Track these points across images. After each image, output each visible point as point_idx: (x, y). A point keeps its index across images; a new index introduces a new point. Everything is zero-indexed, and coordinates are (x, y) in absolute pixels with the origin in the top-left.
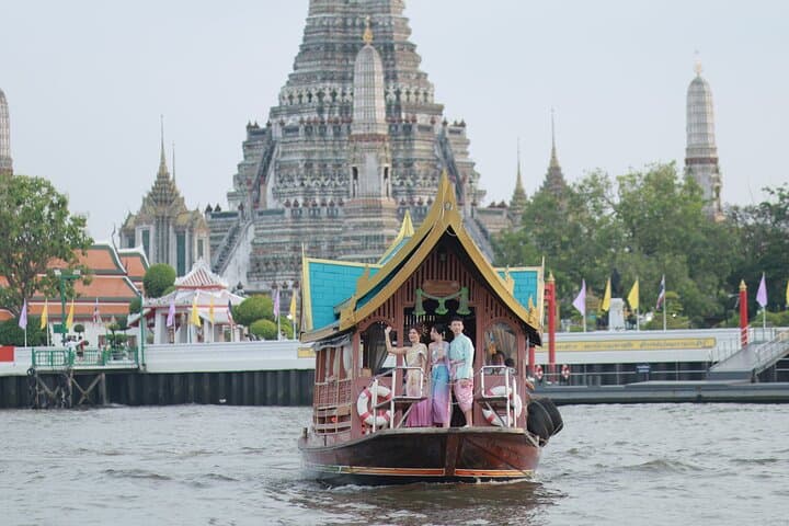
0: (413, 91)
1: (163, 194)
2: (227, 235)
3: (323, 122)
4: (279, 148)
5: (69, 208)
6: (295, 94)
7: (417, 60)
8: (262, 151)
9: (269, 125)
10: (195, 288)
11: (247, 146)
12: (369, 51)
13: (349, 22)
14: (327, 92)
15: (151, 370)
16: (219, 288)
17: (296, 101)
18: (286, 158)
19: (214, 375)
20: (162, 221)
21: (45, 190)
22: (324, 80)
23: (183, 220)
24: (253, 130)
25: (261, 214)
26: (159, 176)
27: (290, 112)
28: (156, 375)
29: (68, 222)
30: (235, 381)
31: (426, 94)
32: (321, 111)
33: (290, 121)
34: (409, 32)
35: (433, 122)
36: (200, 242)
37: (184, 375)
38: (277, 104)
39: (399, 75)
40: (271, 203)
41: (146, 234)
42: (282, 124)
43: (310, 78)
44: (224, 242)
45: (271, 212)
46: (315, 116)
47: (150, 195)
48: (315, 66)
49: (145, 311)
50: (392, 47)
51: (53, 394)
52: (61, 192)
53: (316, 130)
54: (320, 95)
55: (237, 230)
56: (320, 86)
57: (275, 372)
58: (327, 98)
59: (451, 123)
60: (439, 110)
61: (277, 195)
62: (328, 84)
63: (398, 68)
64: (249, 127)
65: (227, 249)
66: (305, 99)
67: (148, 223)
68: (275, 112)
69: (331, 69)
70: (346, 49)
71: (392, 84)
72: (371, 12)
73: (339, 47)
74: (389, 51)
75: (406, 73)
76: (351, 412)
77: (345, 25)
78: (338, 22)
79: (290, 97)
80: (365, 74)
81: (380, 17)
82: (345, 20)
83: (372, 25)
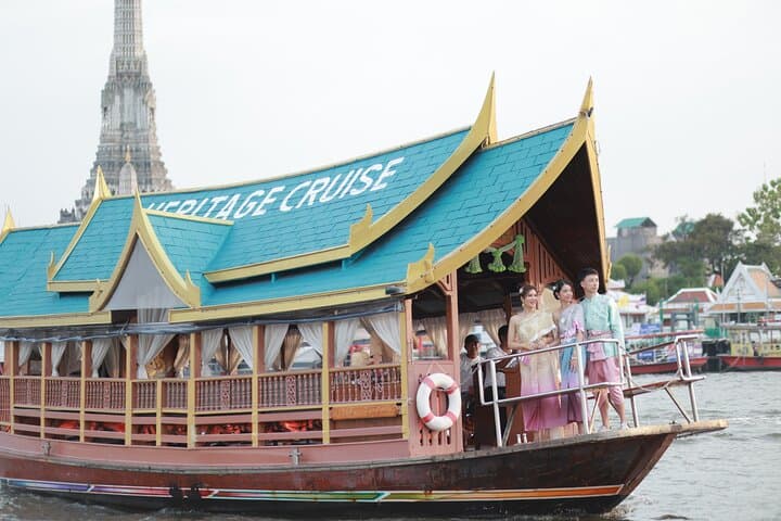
6: (90, 192)
7: (165, 172)
9: (73, 211)
12: (128, 167)
13: (124, 148)
14: (109, 191)
17: (90, 196)
22: (107, 184)
24: (64, 214)
27: (86, 203)
33: (86, 209)
34: (160, 154)
38: (80, 198)
39: (153, 182)
42: (81, 210)
50: (149, 164)
62: (109, 186)
63: (153, 177)
64: (62, 212)
68: (78, 203)
69: (112, 177)
70: (121, 165)
71: (148, 186)
72: (138, 143)
73: (116, 163)
74: (147, 166)
75: (158, 180)
76: (402, 412)
77: (121, 151)
78: (117, 148)
79: (87, 194)
80: (126, 181)
81: (142, 146)
82: (121, 147)
83: (137, 151)
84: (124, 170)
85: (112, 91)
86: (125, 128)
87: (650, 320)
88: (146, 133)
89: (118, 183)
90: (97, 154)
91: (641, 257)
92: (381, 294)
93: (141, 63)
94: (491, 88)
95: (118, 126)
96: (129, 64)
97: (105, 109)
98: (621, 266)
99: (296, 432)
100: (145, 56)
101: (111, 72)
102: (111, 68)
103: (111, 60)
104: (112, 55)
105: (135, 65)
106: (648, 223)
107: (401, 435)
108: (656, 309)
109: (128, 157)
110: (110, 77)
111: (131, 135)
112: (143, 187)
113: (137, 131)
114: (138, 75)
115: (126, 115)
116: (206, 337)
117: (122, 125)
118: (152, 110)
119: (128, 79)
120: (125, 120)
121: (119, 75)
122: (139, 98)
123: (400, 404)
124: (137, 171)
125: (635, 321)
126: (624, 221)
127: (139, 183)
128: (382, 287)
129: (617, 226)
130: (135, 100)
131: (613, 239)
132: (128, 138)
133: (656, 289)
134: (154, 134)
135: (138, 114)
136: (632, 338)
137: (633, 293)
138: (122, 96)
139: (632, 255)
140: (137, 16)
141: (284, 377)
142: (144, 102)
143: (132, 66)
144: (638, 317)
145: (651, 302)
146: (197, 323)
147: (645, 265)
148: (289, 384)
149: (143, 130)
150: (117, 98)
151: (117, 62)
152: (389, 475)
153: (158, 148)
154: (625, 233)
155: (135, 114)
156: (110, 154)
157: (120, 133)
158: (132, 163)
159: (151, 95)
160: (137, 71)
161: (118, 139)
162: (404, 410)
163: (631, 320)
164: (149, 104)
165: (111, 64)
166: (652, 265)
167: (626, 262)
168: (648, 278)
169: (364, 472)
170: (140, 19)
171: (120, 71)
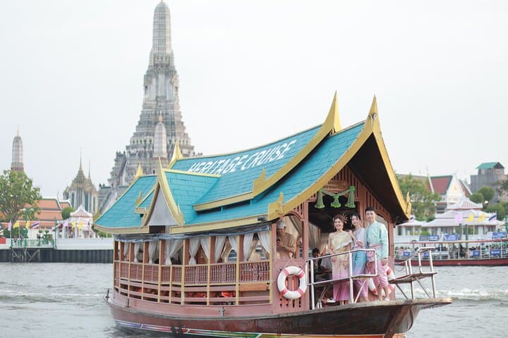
0: (182, 140)
1: (80, 180)
2: (106, 195)
3: (145, 152)
4: (128, 162)
5: (33, 183)
6: (136, 141)
7: (184, 128)
8: (121, 163)
9: (124, 152)
10: (78, 217)
11: (116, 160)
12: (160, 125)
13: (158, 113)
14: (148, 140)
15: (58, 248)
16: (88, 217)
17: (136, 143)
18: (131, 166)
19: (82, 251)
20: (79, 190)
21: (23, 177)
22: (147, 135)
23: (88, 189)
24: (119, 155)
25: (120, 187)
26: (79, 172)
27: (133, 147)
28: (60, 251)
29: (32, 189)
30: (90, 254)
31: (187, 142)
32: (145, 148)
33: (133, 151)
34: (181, 117)
35: (189, 153)
36: (94, 198)
37: (71, 251)
38: (129, 144)
39: (176, 134)
40: (124, 183)
41: (73, 195)
42: (129, 152)
43: (141, 134)
44: (105, 198)
45: (124, 187)
46: (143, 149)
47: (75, 179)
48: (144, 130)
49: (59, 225)
50: (174, 123)
51: (19, 257)
52: (30, 178)
53: (143, 155)
54: (145, 141)
55: (110, 194)
56: (145, 138)
57: (104, 250)
58: (148, 142)
59: (196, 154)
60: (192, 148)
61: (127, 180)
62: (148, 137)
63: (176, 131)
64: (117, 153)
65: (106, 201)
66: (139, 143)
67: (74, 190)
68: (127, 148)
69: (150, 131)
70: (156, 124)
71: (173, 137)
72: (166, 109)
73: (153, 122)
74: (173, 125)
75: (179, 133)
76: (270, 288)
77: (156, 114)
78: (153, 112)
79: (134, 142)
80: (159, 134)
81: (170, 111)
82: (156, 112)
83: (166, 114)
84: (157, 127)
85: (151, 76)
86: (159, 100)
87: (499, 230)
88: (172, 103)
89: (153, 135)
90: (141, 116)
91: (494, 188)
92: (255, 221)
93: (170, 58)
94: (335, 100)
95: (154, 98)
96: (162, 59)
97: (146, 87)
98: (481, 194)
99: (227, 297)
100: (172, 53)
101: (150, 63)
102: (150, 61)
103: (151, 55)
104: (151, 52)
105: (166, 59)
106: (499, 166)
107: (268, 301)
108: (503, 223)
109: (160, 118)
110: (149, 67)
111: (162, 104)
112: (170, 138)
113: (167, 102)
114: (168, 66)
115: (159, 92)
116: (191, 242)
117: (157, 97)
118: (176, 88)
119: (161, 68)
120: (159, 95)
121: (156, 65)
122: (168, 80)
123: (268, 284)
124: (166, 128)
125: (489, 231)
126: (483, 165)
127: (168, 135)
128: (256, 217)
129: (478, 167)
130: (166, 82)
131: (475, 176)
132: (160, 106)
133: (503, 209)
134: (177, 104)
135: (167, 91)
136: (487, 241)
137: (488, 212)
138: (157, 78)
139: (488, 187)
140: (167, 27)
141: (221, 266)
142: (172, 83)
143: (164, 59)
144: (491, 228)
145: (500, 218)
146: (186, 234)
147: (496, 193)
148: (223, 270)
149: (170, 101)
150: (154, 80)
151: (154, 57)
152: (261, 324)
153: (180, 112)
154: (483, 172)
155: (165, 91)
156: (149, 116)
157: (155, 103)
158: (163, 122)
159: (176, 79)
160: (167, 62)
161: (154, 106)
162: (270, 287)
163: (486, 230)
164: (175, 85)
165: (151, 58)
166: (500, 193)
167: (484, 191)
168: (498, 202)
169: (250, 321)
170: (170, 29)
171: (156, 63)
